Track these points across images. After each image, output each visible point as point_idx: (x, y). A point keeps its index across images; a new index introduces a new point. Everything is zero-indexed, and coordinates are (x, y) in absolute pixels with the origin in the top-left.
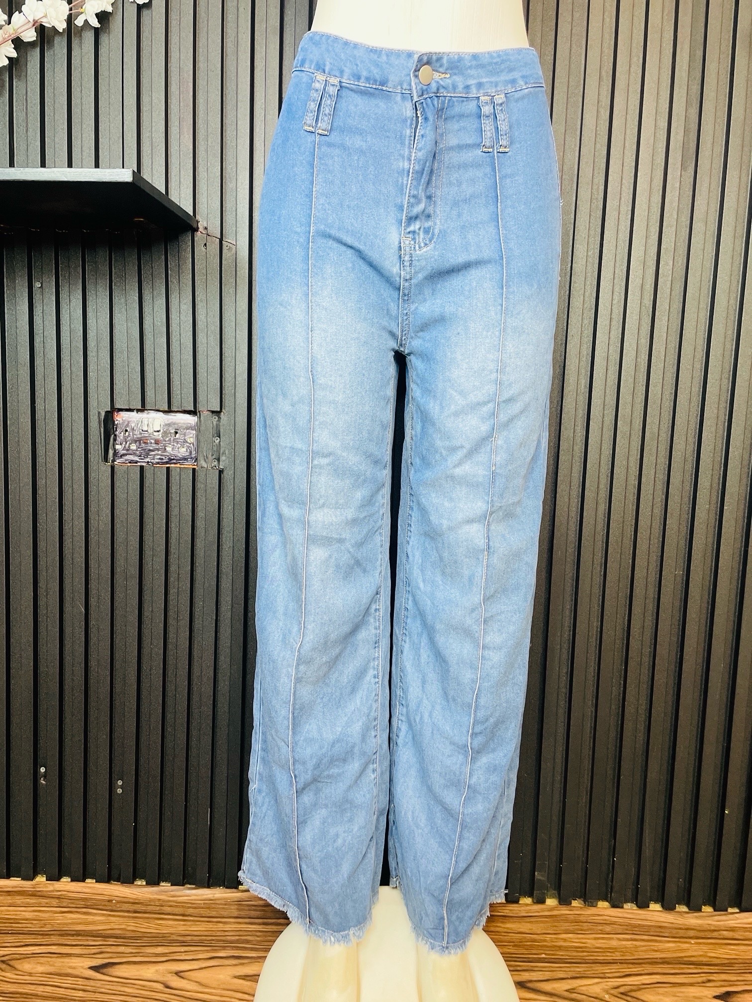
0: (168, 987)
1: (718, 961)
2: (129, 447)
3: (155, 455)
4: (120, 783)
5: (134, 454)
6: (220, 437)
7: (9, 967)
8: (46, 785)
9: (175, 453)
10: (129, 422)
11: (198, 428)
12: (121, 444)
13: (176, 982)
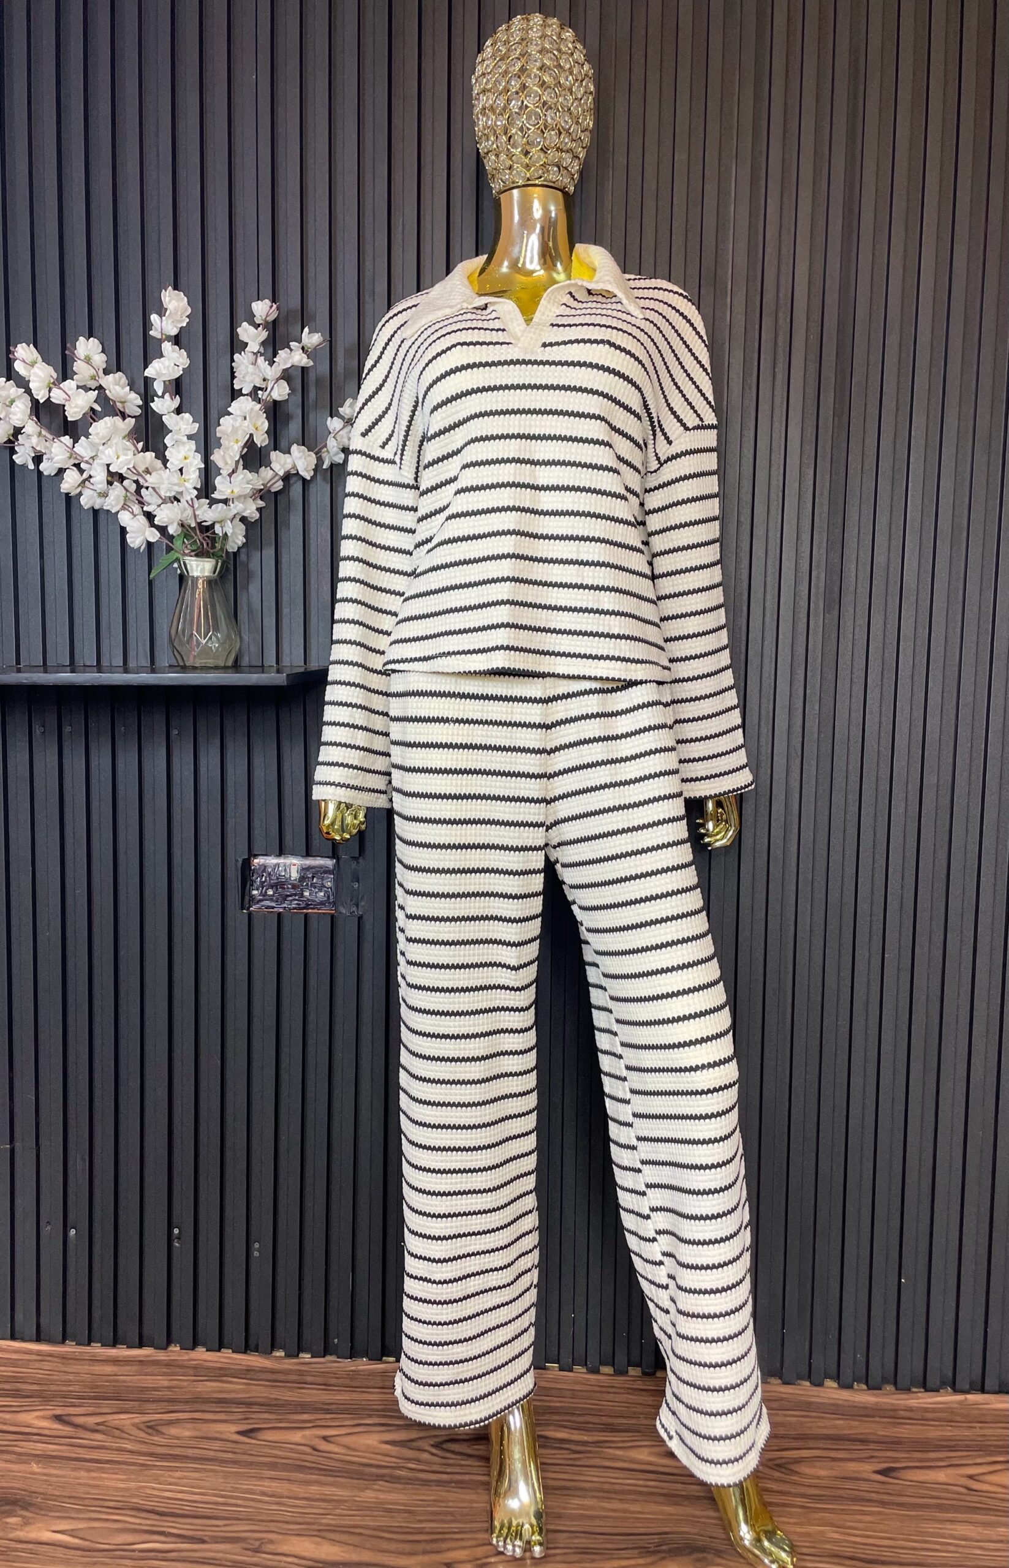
0: (315, 1449)
1: (886, 1439)
2: (266, 892)
3: (291, 901)
4: (257, 1245)
5: (271, 900)
6: (358, 882)
7: (154, 1433)
8: (181, 1247)
9: (313, 898)
10: (265, 867)
11: (337, 871)
12: (257, 889)
13: (324, 1446)
